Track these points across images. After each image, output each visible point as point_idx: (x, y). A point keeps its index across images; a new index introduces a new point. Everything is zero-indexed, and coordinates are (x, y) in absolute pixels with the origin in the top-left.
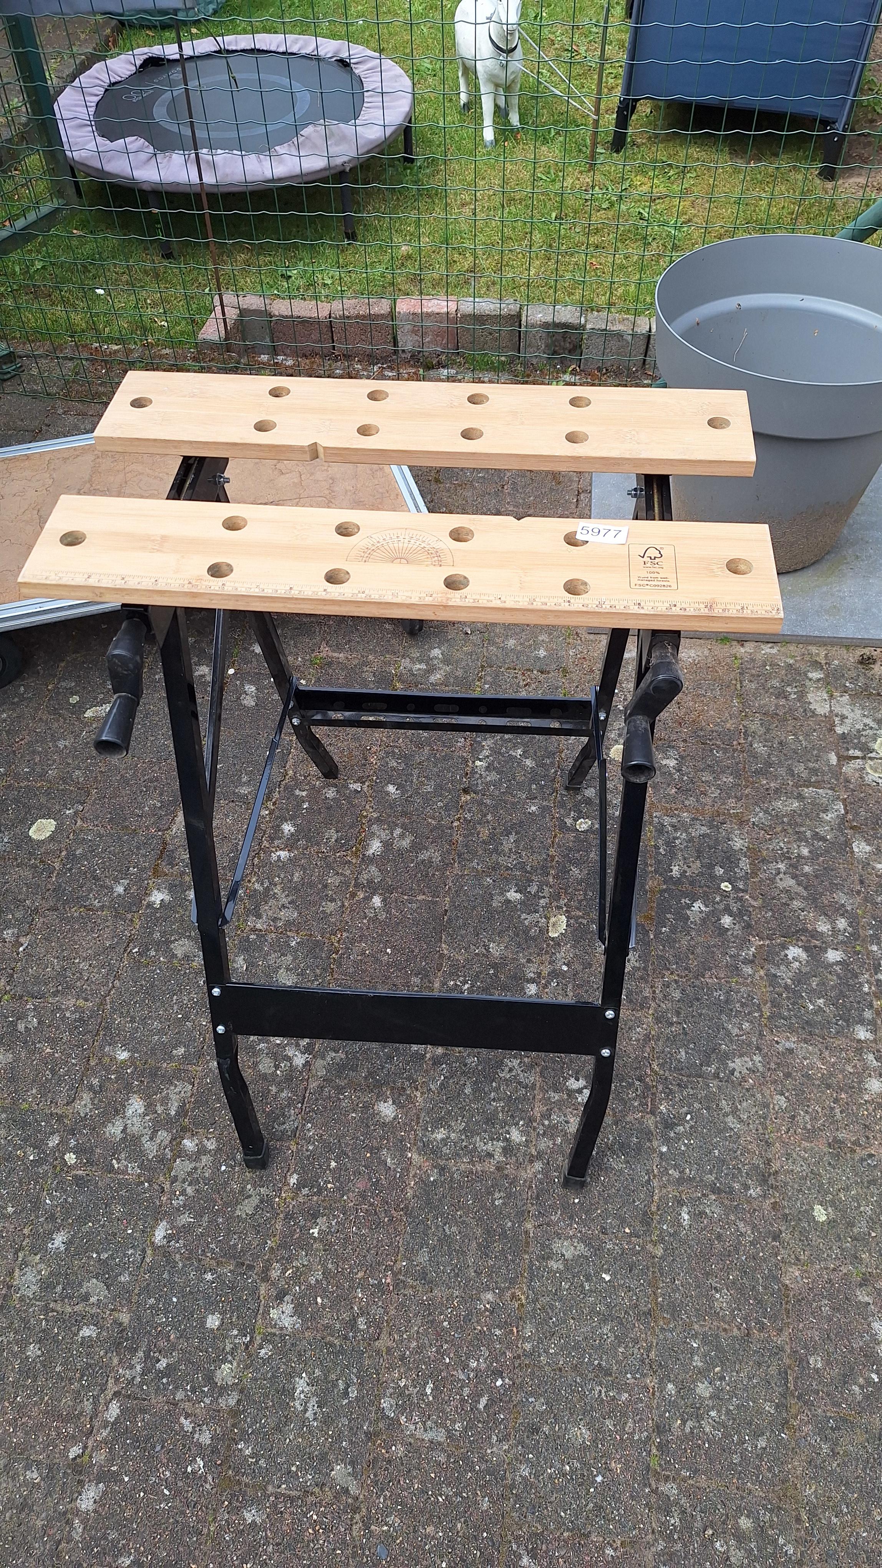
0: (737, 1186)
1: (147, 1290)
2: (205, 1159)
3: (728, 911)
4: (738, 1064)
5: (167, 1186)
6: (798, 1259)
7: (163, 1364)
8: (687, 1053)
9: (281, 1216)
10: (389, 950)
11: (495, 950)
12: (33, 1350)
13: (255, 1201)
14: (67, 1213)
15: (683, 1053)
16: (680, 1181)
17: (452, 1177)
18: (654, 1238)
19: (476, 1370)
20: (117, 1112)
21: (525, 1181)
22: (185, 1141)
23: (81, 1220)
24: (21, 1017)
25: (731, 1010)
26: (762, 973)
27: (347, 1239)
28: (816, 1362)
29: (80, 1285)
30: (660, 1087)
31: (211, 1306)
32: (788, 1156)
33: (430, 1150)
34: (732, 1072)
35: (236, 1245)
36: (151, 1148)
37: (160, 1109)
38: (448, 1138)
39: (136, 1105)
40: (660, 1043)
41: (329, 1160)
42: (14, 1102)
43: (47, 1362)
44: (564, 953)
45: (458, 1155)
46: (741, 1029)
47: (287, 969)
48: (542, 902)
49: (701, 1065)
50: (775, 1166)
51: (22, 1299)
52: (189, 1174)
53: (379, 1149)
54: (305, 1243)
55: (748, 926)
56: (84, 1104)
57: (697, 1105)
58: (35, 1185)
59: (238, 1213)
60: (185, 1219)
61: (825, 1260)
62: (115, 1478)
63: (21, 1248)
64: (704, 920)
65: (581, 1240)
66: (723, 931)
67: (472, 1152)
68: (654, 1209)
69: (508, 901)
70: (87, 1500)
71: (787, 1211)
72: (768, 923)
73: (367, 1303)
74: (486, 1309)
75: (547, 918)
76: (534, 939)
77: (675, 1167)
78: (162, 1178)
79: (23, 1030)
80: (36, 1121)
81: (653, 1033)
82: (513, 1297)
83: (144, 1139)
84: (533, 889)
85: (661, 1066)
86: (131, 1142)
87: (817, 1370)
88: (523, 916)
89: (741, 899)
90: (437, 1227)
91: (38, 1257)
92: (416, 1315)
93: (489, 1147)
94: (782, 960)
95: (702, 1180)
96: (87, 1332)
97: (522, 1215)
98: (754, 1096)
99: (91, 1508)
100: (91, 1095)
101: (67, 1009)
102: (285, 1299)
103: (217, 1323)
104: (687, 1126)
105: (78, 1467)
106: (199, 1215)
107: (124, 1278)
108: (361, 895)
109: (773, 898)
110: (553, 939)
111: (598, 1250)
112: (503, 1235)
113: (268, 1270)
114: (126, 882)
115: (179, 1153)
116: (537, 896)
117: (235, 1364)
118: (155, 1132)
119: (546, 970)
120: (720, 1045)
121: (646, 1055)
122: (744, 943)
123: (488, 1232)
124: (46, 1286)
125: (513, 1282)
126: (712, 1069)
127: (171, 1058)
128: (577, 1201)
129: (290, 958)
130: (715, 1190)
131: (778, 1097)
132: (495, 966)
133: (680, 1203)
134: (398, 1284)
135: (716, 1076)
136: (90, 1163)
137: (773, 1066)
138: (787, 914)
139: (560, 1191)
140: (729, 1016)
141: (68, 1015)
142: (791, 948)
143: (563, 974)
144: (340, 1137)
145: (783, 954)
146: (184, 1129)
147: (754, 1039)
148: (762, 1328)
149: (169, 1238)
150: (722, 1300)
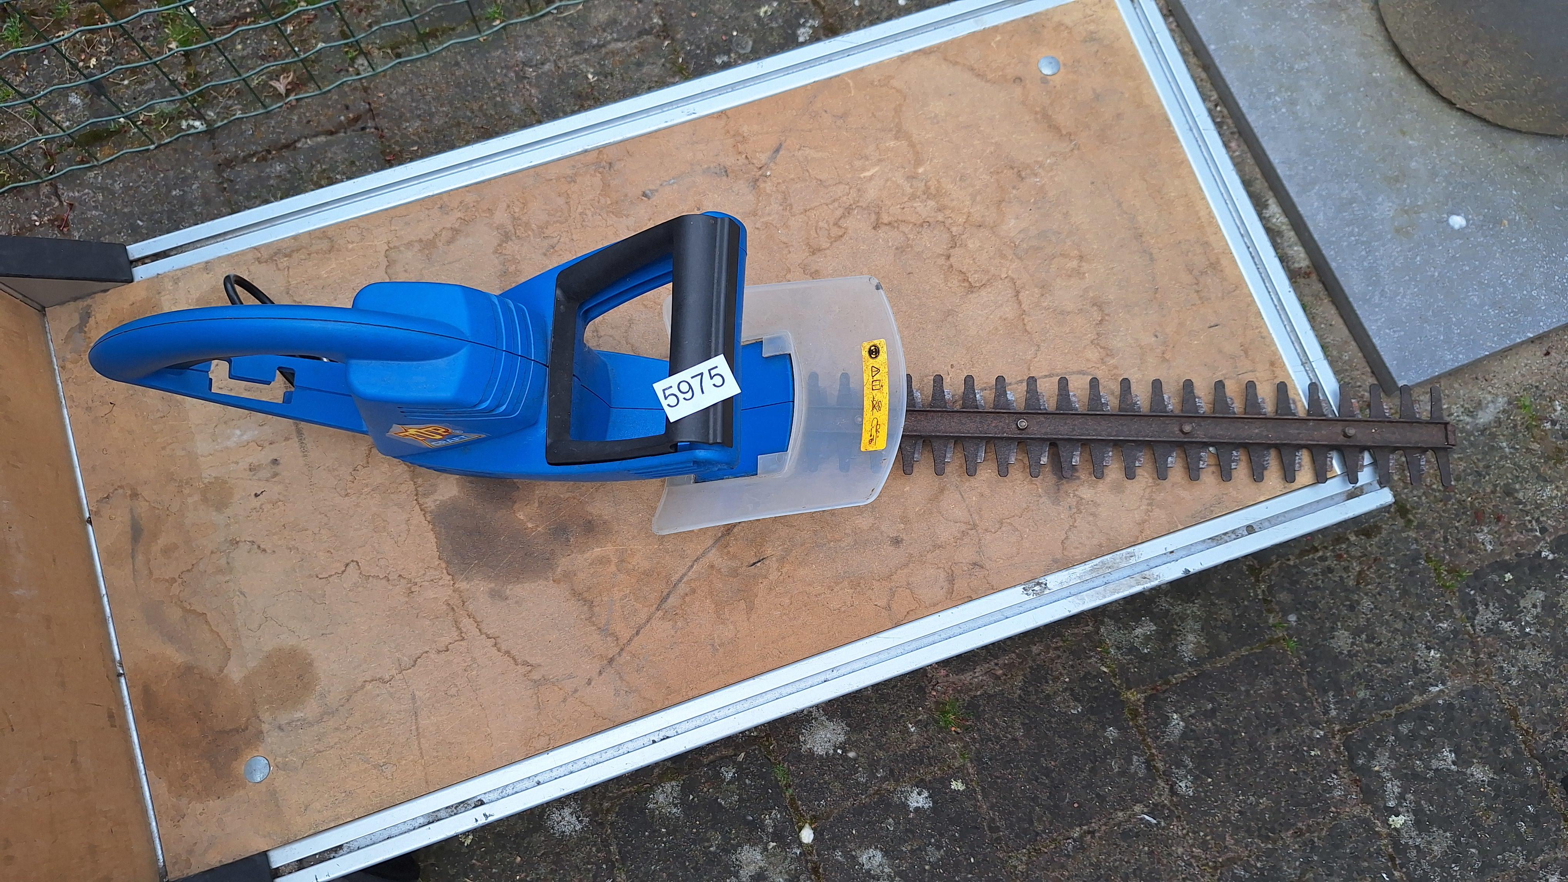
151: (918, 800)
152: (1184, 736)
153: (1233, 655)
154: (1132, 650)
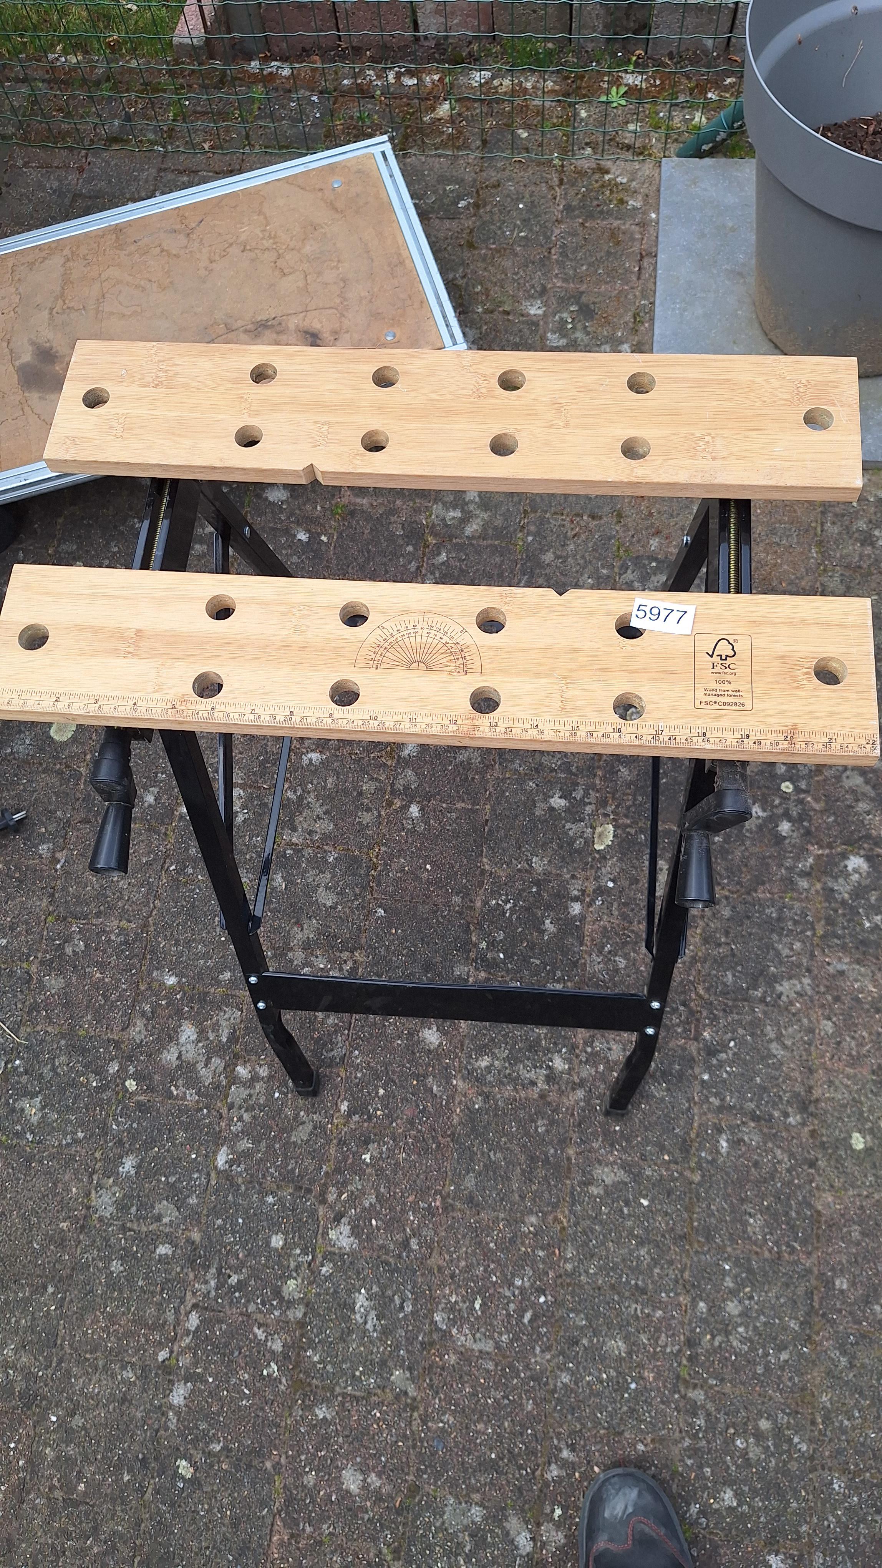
0: (776, 1114)
1: (214, 1212)
2: (259, 1087)
3: (787, 816)
4: (785, 988)
5: (224, 1111)
6: (832, 1186)
7: (234, 1280)
8: (734, 976)
9: (335, 1141)
10: (428, 867)
11: (539, 864)
12: (116, 1266)
13: (309, 1127)
14: (134, 1138)
15: (730, 977)
16: (721, 1109)
17: (497, 1105)
18: (693, 1165)
19: (522, 1289)
20: (171, 1039)
21: (567, 1109)
22: (239, 1068)
23: (148, 1145)
24: (68, 940)
25: (783, 929)
26: (818, 886)
27: (397, 1164)
28: (842, 1283)
29: (153, 1207)
30: (705, 1014)
31: (275, 1227)
32: (831, 1083)
33: (476, 1078)
34: (780, 996)
35: (293, 1170)
36: (206, 1075)
37: (211, 1036)
38: (492, 1065)
39: (188, 1032)
40: (707, 965)
41: (377, 1087)
42: (72, 1027)
43: (130, 1279)
44: (611, 866)
45: (501, 1082)
46: (792, 949)
47: (327, 888)
48: (589, 809)
49: (748, 989)
50: (817, 1093)
51: (101, 1219)
52: (245, 1101)
53: (425, 1076)
54: (359, 1169)
55: (808, 833)
56: (138, 1031)
57: (741, 1031)
58: (101, 1111)
59: (293, 1139)
60: (245, 1144)
61: (859, 1187)
62: (201, 1378)
63: (94, 1172)
64: (760, 828)
65: (623, 1167)
66: (779, 839)
67: (515, 1081)
68: (693, 1135)
69: (552, 809)
70: (179, 1395)
71: (825, 1139)
72: (829, 829)
73: (419, 1225)
74: (530, 1232)
75: (594, 828)
76: (577, 851)
77: (716, 1095)
78: (219, 1104)
79: (71, 954)
80: (95, 1047)
81: (700, 954)
82: (556, 1219)
83: (200, 1066)
84: (578, 794)
85: (707, 990)
86: (186, 1069)
87: (842, 1291)
88: (568, 826)
89: (801, 802)
90: (483, 1153)
91: (111, 1180)
92: (464, 1236)
93: (532, 1075)
94: (841, 871)
95: (742, 1108)
96: (163, 1250)
97: (564, 1142)
98: (800, 1021)
99: (182, 1403)
100: (144, 1021)
101: (112, 931)
102: (343, 1220)
103: (281, 1243)
104: (730, 1053)
105: (166, 1368)
106: (257, 1141)
107: (193, 1200)
108: (398, 803)
109: (837, 800)
110: (598, 851)
111: (637, 1177)
112: (546, 1161)
113: (325, 1193)
114: (156, 790)
115: (233, 1079)
116: (583, 803)
117: (300, 1280)
118: (209, 1059)
119: (591, 887)
120: (769, 966)
121: (691, 978)
122: (801, 852)
123: (533, 1159)
124: (122, 1207)
125: (555, 1206)
126: (759, 993)
127: (218, 983)
128: (617, 1128)
129: (328, 876)
130: (755, 1118)
131: (825, 1022)
132: (538, 883)
133: (720, 1131)
134: (447, 1208)
135: (762, 1000)
136: (151, 1089)
137: (822, 989)
138: (850, 818)
139: (601, 1118)
140: (780, 935)
141: (113, 938)
142: (852, 857)
143: (608, 891)
144: (386, 1065)
145: (842, 864)
146: (236, 1056)
147: (805, 961)
148: (793, 1250)
149: (231, 1163)
150: (755, 1224)
151: (303, 536)
152: (443, 563)
153: (490, 542)
154: (444, 519)
